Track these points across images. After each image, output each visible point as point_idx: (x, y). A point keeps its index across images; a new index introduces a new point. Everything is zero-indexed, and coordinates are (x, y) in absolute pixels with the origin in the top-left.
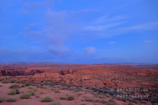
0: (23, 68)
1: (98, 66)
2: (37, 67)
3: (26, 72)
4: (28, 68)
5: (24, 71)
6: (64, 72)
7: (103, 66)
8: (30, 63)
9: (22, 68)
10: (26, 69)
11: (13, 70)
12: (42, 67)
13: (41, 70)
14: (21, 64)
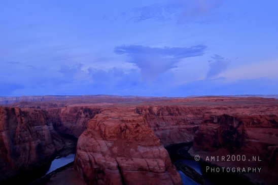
0: (59, 104)
1: (206, 99)
2: (85, 102)
3: (63, 111)
4: (67, 104)
5: (59, 111)
6: (142, 111)
7: (215, 99)
8: (71, 96)
9: (55, 106)
10: (63, 106)
11: (39, 108)
12: (93, 103)
13: (92, 108)
14: (56, 97)
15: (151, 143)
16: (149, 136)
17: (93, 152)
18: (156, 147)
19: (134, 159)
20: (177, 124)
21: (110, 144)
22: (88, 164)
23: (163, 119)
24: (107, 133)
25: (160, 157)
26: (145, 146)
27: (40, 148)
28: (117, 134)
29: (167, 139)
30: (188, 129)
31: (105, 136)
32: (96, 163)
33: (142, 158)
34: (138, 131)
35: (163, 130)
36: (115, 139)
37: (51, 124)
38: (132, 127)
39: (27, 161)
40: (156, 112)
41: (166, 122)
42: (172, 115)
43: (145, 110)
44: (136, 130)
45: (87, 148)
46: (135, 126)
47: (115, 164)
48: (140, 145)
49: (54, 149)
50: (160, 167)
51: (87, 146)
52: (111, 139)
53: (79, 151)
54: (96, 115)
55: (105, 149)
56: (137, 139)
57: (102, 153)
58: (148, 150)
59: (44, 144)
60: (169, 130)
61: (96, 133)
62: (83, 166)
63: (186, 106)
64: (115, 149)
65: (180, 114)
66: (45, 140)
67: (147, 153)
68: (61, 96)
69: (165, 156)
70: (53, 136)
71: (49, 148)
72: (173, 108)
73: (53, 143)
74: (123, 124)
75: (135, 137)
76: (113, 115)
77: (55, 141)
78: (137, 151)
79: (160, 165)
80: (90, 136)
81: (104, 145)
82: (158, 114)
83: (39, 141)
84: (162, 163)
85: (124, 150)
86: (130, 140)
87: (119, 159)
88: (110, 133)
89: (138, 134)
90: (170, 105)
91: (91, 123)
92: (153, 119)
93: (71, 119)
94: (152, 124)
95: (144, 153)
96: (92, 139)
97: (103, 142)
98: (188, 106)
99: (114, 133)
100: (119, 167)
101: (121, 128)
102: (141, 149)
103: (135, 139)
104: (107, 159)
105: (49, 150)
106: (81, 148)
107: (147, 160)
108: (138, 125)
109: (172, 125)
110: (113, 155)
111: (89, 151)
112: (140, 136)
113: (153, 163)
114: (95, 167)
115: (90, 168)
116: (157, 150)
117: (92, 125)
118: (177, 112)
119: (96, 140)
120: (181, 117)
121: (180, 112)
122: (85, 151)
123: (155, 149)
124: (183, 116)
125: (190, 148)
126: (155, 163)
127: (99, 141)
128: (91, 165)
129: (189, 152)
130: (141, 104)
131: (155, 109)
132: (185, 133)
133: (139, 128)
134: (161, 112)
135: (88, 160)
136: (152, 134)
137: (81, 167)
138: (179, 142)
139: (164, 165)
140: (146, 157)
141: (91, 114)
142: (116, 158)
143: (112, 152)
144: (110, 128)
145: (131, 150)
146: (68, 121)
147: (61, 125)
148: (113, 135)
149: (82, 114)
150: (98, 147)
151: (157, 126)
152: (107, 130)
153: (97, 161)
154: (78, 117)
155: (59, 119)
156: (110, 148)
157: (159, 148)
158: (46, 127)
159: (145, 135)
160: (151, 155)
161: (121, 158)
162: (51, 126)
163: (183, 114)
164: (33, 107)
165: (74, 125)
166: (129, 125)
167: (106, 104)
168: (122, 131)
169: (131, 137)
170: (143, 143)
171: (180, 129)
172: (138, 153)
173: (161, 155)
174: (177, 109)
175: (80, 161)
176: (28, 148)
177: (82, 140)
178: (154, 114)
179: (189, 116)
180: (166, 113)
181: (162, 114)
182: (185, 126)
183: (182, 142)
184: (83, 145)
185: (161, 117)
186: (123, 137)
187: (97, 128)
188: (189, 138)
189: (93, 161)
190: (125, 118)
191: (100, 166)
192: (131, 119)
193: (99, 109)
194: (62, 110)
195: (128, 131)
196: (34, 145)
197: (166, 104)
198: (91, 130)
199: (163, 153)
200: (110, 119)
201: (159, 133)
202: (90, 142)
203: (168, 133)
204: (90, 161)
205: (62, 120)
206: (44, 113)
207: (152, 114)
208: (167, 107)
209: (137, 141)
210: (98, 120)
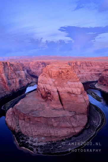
15: (75, 80)
16: (74, 77)
17: (46, 84)
18: (77, 82)
19: (65, 87)
20: (90, 71)
21: (54, 80)
22: (43, 89)
23: (83, 68)
24: (52, 75)
25: (79, 87)
26: (71, 82)
27: (20, 82)
28: (57, 75)
29: (84, 78)
30: (96, 74)
31: (51, 76)
32: (47, 89)
33: (70, 87)
34: (68, 74)
35: (82, 74)
36: (56, 78)
37: (25, 70)
38: (65, 72)
39: (15, 88)
40: (79, 65)
41: (84, 70)
42: (87, 66)
43: (73, 63)
44: (67, 73)
45: (42, 82)
46: (66, 71)
47: (56, 90)
48: (69, 81)
49: (27, 82)
50: (78, 92)
51: (43, 81)
52: (54, 78)
53: (38, 83)
54: (47, 66)
55: (51, 83)
56: (68, 78)
57: (50, 84)
58: (73, 83)
59: (23, 80)
60: (86, 74)
61: (47, 75)
62: (41, 90)
63: (96, 62)
64: (56, 83)
65: (92, 66)
66: (23, 78)
67: (72, 85)
68: (30, 56)
69: (81, 87)
70: (26, 76)
71: (25, 81)
72: (88, 63)
73: (27, 79)
74: (60, 70)
75: (66, 77)
76: (56, 65)
77: (27, 78)
78: (67, 84)
79: (78, 91)
80: (44, 76)
81: (51, 81)
82: (80, 66)
83: (20, 78)
84: (79, 90)
85: (61, 83)
86: (64, 79)
87: (58, 87)
88: (54, 75)
89: (68, 75)
90: (87, 61)
91: (45, 70)
92: (77, 68)
93: (35, 68)
94: (77, 71)
95: (70, 85)
96: (45, 77)
97: (50, 79)
98: (97, 62)
99: (56, 75)
100: (58, 91)
101: (59, 72)
102: (69, 83)
103: (67, 78)
104: (52, 87)
105: (25, 83)
106: (40, 82)
107: (72, 88)
108: (68, 71)
109: (88, 72)
110: (55, 86)
111: (44, 83)
112: (69, 77)
113: (75, 90)
114: (46, 91)
115: (44, 91)
116: (77, 83)
117: (45, 71)
118: (90, 65)
119: (47, 78)
120: (92, 67)
121: (92, 65)
122: (42, 83)
123: (76, 83)
124: (94, 67)
125: (96, 84)
126: (76, 90)
127: (48, 79)
128: (45, 90)
129: (95, 86)
130: (71, 60)
131: (79, 63)
132: (94, 76)
133: (68, 72)
134: (82, 64)
135: (43, 87)
136: (75, 76)
137: (39, 91)
138: (90, 81)
139: (80, 91)
140: (71, 87)
141: (45, 65)
142: (56, 87)
143: (54, 84)
144: (54, 72)
145: (64, 83)
146: (34, 69)
147: (31, 71)
148: (55, 75)
149: (41, 65)
150: (48, 81)
151: (79, 72)
152: (52, 73)
153: (47, 88)
154: (39, 67)
155: (29, 68)
156: (54, 82)
157: (79, 83)
158: (23, 72)
159: (71, 76)
160: (74, 86)
161: (59, 87)
162: (26, 71)
163: (94, 66)
164: (16, 62)
165: (37, 71)
166: (63, 71)
167: (53, 60)
168: (60, 74)
169: (64, 77)
170: (70, 80)
171: (91, 74)
172: (67, 85)
173: (79, 86)
174: (91, 63)
175: (39, 88)
176: (15, 82)
177: (40, 78)
178: (78, 66)
179: (97, 67)
180: (85, 65)
181: (82, 66)
182: (94, 72)
183: (92, 80)
184: (41, 80)
185: (81, 67)
186: (60, 77)
187: (47, 72)
188: (96, 78)
189: (45, 88)
190: (61, 67)
191: (49, 90)
192: (65, 68)
193: (49, 63)
194: (31, 63)
195: (63, 74)
196: (18, 80)
197: (85, 60)
198: (44, 73)
199: (80, 85)
200: (54, 67)
201: (80, 75)
202: (44, 79)
203: (85, 76)
204: (44, 88)
205: (31, 68)
206: (22, 64)
207: (77, 65)
208: (85, 62)
209: (67, 79)
210: (48, 68)
